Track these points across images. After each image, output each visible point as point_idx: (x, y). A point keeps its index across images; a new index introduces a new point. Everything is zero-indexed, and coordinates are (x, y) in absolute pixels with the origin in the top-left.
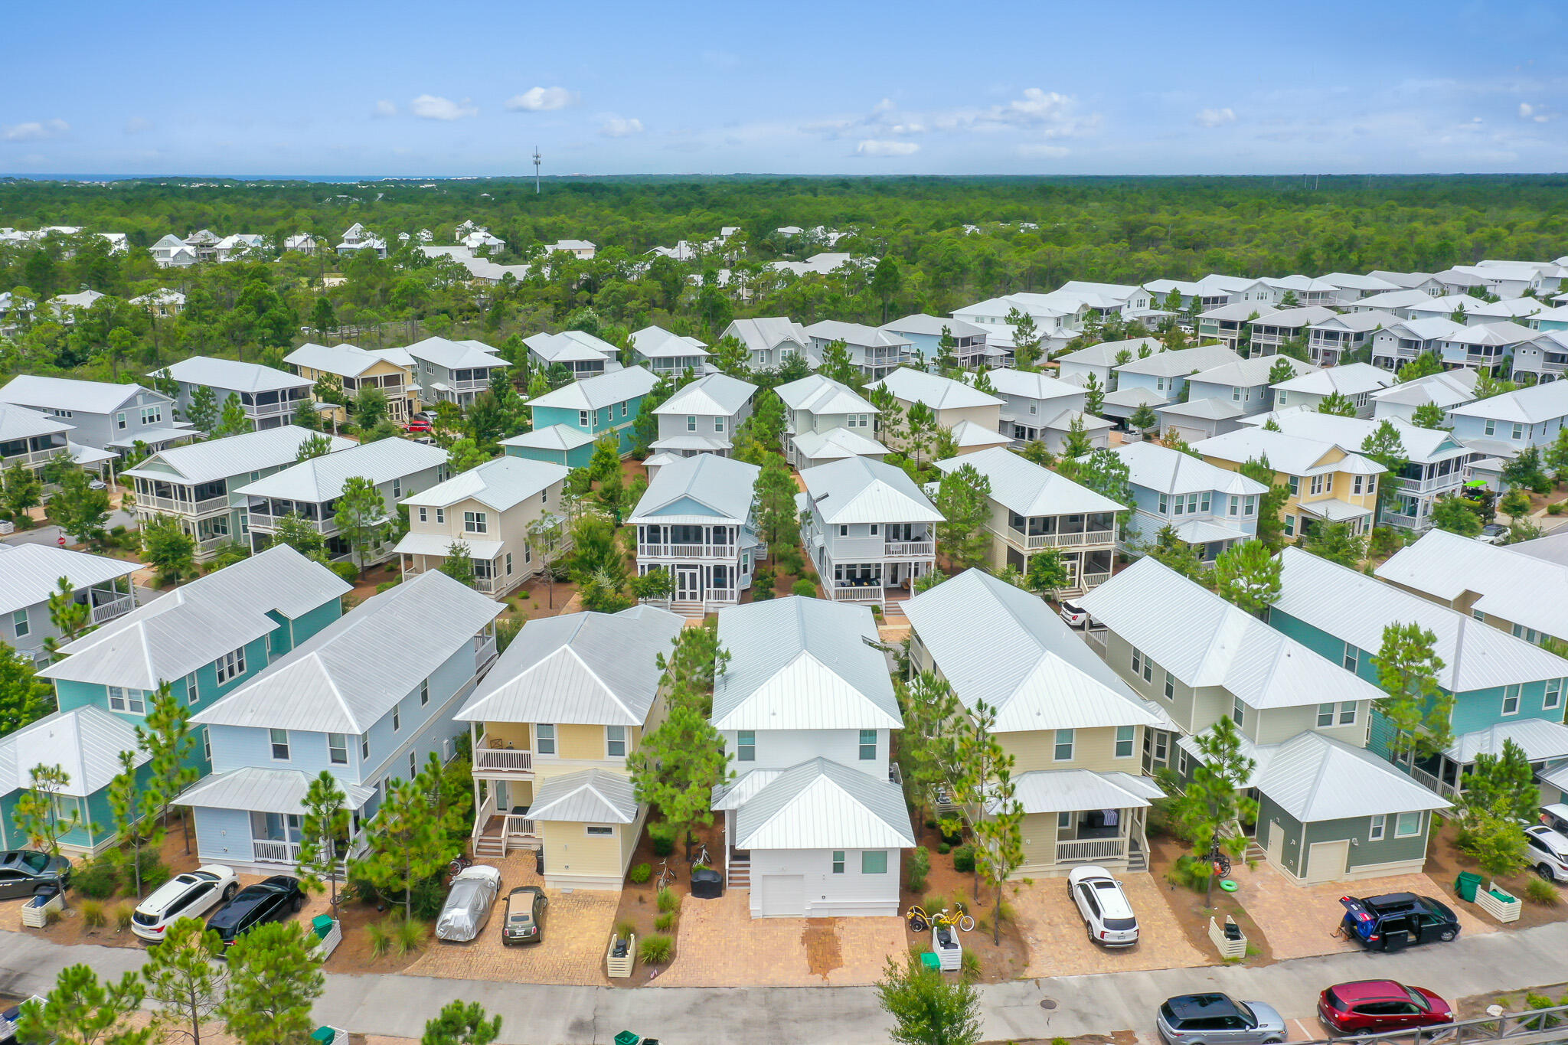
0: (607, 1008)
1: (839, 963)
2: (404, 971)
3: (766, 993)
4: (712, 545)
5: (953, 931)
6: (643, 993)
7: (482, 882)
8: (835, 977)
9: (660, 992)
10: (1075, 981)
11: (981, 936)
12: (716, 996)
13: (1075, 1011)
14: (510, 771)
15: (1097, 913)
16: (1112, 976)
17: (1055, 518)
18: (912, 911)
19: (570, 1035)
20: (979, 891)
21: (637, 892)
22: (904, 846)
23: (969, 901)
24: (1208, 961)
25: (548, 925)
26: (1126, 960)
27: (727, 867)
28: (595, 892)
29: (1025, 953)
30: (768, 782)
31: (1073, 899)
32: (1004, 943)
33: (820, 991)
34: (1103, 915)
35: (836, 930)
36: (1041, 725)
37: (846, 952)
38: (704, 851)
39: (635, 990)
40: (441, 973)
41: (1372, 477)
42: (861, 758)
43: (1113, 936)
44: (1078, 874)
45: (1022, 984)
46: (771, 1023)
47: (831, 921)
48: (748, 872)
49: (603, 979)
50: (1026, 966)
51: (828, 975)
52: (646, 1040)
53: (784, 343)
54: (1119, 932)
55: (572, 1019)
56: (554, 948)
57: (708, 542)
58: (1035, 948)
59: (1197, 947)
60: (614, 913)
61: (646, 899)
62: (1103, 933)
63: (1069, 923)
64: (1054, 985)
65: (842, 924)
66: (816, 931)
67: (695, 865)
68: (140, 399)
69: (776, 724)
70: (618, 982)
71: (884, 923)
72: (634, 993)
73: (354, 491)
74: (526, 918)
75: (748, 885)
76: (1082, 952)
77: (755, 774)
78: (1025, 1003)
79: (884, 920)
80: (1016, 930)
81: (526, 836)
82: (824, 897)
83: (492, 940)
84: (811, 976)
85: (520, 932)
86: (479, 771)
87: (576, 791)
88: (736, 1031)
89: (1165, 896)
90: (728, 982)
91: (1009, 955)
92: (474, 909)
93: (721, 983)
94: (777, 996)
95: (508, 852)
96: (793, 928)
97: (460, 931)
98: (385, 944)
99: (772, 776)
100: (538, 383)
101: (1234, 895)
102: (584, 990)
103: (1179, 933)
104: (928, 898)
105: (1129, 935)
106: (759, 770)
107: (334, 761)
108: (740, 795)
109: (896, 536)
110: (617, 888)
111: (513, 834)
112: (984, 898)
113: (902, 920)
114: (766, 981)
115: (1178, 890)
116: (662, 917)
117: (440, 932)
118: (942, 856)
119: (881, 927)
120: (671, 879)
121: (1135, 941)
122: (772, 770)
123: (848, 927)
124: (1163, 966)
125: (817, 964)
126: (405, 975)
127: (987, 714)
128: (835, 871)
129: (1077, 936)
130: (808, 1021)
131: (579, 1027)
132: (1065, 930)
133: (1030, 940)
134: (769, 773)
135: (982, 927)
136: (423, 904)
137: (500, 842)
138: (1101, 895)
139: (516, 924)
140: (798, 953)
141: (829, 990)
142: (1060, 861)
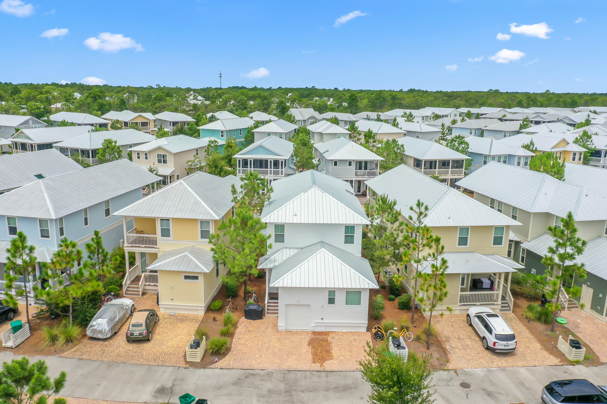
0: (182, 380)
1: (331, 357)
2: (62, 355)
3: (284, 374)
4: (272, 169)
5: (402, 340)
6: (208, 371)
7: (121, 306)
8: (328, 365)
9: (218, 371)
10: (479, 372)
11: (417, 344)
12: (253, 375)
13: (483, 390)
14: (145, 247)
15: (490, 331)
16: (503, 369)
17: (436, 162)
18: (375, 328)
19: (154, 396)
20: (414, 320)
21: (212, 315)
22: (371, 287)
23: (409, 324)
24: (560, 362)
25: (157, 331)
26: (509, 360)
27: (266, 302)
28: (188, 314)
29: (446, 354)
30: (292, 254)
31: (471, 325)
32: (432, 348)
33: (319, 374)
34: (494, 332)
35: (329, 338)
36: (451, 223)
37: (335, 351)
38: (254, 295)
39: (202, 370)
40: (84, 357)
41: (581, 154)
42: (345, 243)
43: (501, 345)
44: (473, 311)
45: (446, 373)
46: (286, 392)
47: (327, 334)
48: (277, 306)
49: (183, 363)
50: (447, 362)
51: (324, 364)
52: (199, 400)
53: (311, 118)
54: (505, 343)
55: (158, 386)
56: (157, 344)
57: (271, 168)
58: (452, 352)
59: (551, 353)
60: (197, 326)
61: (217, 319)
62: (495, 344)
63: (470, 338)
64: (466, 373)
65: (333, 335)
66: (317, 339)
67: (248, 302)
68: (31, 122)
69: (296, 220)
70: (193, 365)
71: (358, 335)
72: (201, 371)
73: (107, 144)
74: (141, 325)
75: (277, 313)
76: (481, 355)
77: (285, 251)
78: (450, 384)
79: (359, 334)
80: (438, 341)
81: (154, 285)
82: (322, 319)
83: (121, 339)
84: (313, 365)
85: (136, 333)
86: (128, 247)
87: (179, 256)
88: (263, 396)
89: (525, 325)
90: (261, 367)
91: (436, 355)
92: (111, 320)
93: (257, 367)
94: (292, 376)
95: (144, 294)
96: (303, 337)
97: (101, 332)
98: (54, 339)
99: (293, 252)
100: (204, 121)
101: (566, 326)
102: (170, 369)
103: (539, 346)
104: (384, 322)
105: (511, 344)
106: (286, 248)
107: (42, 236)
108: (275, 261)
109: (360, 168)
110: (201, 313)
111: (147, 284)
112: (418, 323)
113: (369, 334)
114: (285, 367)
115: (532, 322)
116: (225, 329)
117: (89, 333)
118: (391, 302)
119: (356, 337)
120: (234, 309)
121: (514, 349)
122: (294, 248)
123: (337, 337)
124: (533, 364)
125: (318, 357)
126: (61, 357)
127: (423, 209)
128: (329, 303)
129: (476, 346)
130: (311, 391)
131: (162, 391)
132: (468, 342)
133: (448, 347)
134: (292, 250)
135: (418, 339)
136: (81, 316)
137: (139, 288)
138: (492, 321)
139: (134, 328)
140: (306, 351)
141: (324, 373)
142: (461, 304)
